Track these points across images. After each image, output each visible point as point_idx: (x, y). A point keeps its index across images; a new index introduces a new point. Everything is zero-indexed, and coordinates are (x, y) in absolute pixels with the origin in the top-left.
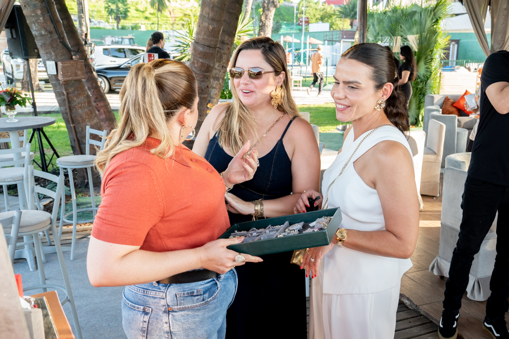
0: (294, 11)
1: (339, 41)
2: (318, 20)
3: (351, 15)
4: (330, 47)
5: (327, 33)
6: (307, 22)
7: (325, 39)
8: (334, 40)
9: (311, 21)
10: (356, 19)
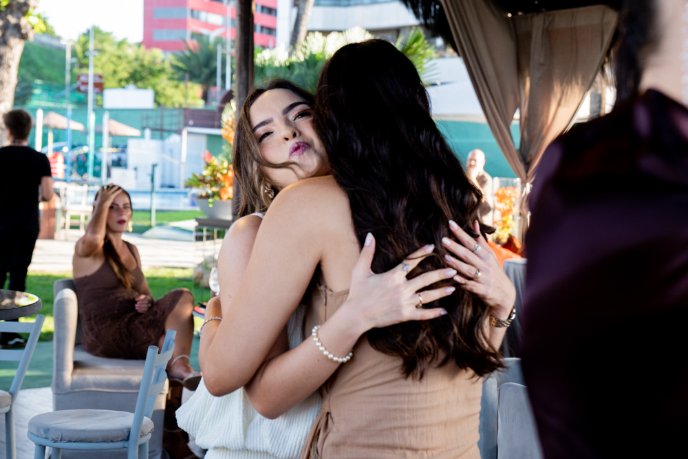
0: (64, 59)
1: (179, 132)
2: (123, 83)
3: (204, 76)
4: (155, 144)
5: (150, 114)
6: (99, 87)
7: (144, 124)
8: (166, 127)
9: (107, 84)
10: (215, 85)
